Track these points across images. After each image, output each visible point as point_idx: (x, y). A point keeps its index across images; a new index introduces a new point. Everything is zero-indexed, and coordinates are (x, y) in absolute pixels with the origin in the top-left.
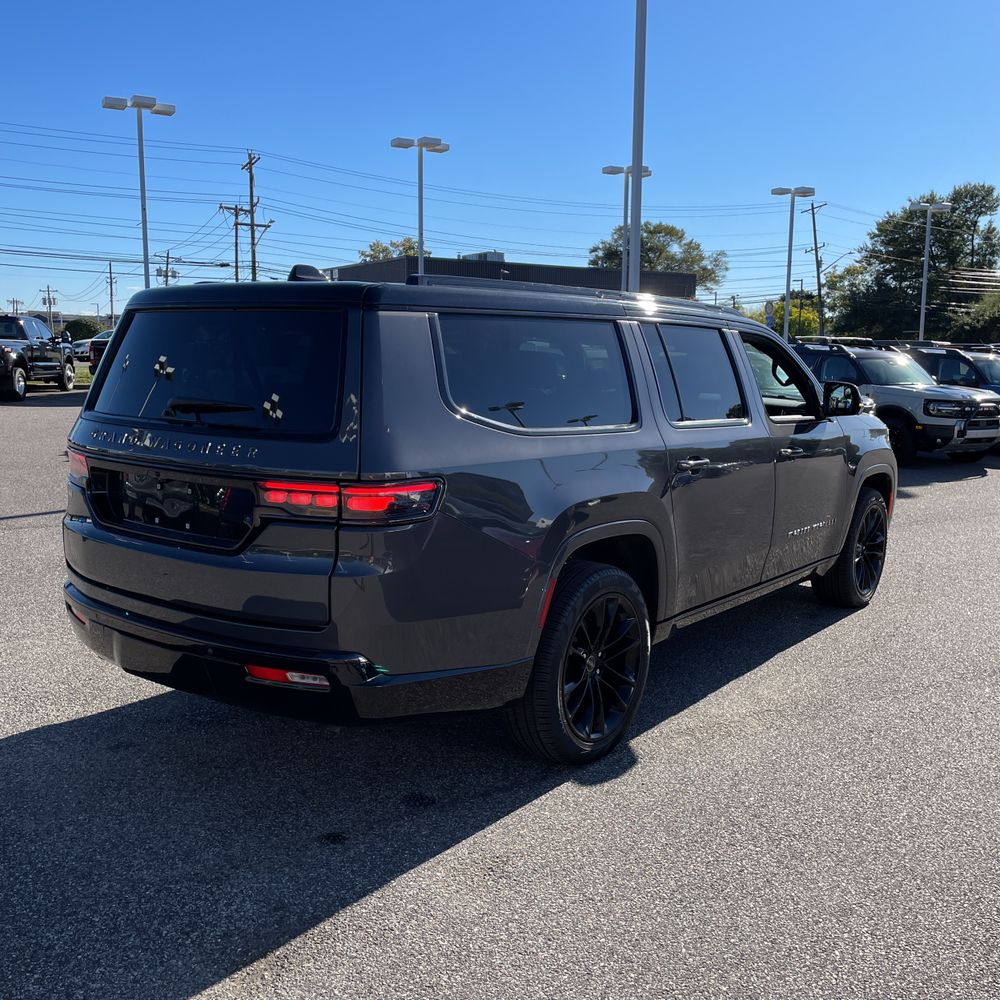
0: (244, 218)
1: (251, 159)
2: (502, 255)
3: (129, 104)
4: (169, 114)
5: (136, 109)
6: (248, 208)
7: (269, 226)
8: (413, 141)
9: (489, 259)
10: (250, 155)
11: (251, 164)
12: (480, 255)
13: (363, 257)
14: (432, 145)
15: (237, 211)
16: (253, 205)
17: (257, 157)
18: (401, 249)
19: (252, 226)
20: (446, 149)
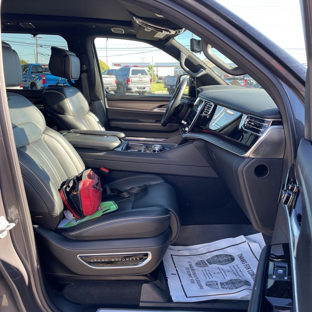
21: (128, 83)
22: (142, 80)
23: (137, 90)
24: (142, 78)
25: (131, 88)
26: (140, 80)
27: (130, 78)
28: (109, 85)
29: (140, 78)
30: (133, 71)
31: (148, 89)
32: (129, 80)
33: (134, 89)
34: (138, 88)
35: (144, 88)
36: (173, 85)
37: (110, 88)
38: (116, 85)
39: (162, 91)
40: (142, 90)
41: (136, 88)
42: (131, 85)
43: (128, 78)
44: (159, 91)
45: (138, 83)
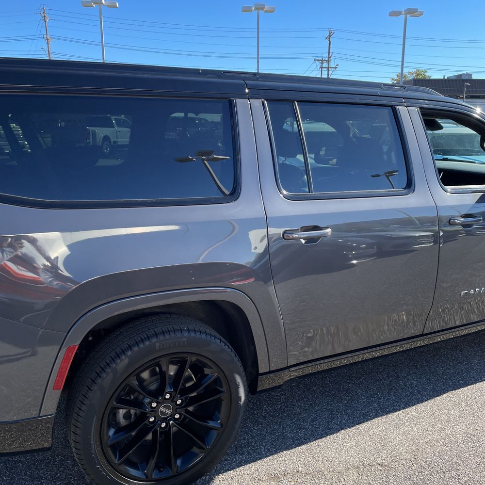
0: (325, 65)
1: (330, 33)
2: (471, 75)
3: (253, 9)
4: (272, 12)
5: (256, 11)
6: (327, 59)
7: (336, 68)
8: (401, 12)
9: (463, 78)
10: (330, 31)
11: (330, 36)
12: (458, 76)
13: (393, 81)
14: (412, 12)
15: (322, 61)
16: (329, 58)
17: (333, 32)
18: (414, 75)
19: (328, 68)
20: (421, 14)
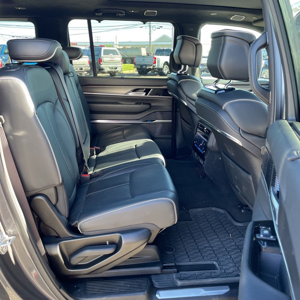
21: (100, 63)
22: (113, 60)
23: (110, 70)
24: (113, 58)
25: (104, 68)
26: (112, 60)
27: (102, 59)
28: (83, 66)
29: (111, 58)
30: (104, 50)
31: (120, 69)
32: (101, 60)
33: (107, 69)
34: (110, 68)
35: (116, 68)
36: (143, 65)
37: (84, 68)
38: (89, 65)
39: (129, 71)
40: (114, 70)
41: (109, 68)
42: (103, 66)
43: (100, 59)
44: (126, 70)
45: (110, 63)
